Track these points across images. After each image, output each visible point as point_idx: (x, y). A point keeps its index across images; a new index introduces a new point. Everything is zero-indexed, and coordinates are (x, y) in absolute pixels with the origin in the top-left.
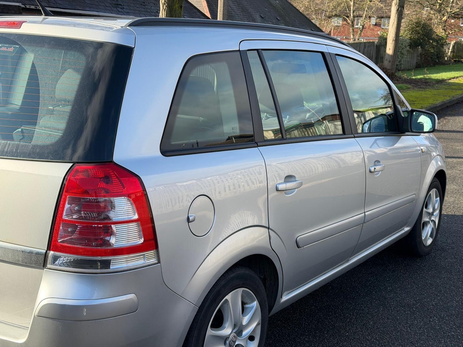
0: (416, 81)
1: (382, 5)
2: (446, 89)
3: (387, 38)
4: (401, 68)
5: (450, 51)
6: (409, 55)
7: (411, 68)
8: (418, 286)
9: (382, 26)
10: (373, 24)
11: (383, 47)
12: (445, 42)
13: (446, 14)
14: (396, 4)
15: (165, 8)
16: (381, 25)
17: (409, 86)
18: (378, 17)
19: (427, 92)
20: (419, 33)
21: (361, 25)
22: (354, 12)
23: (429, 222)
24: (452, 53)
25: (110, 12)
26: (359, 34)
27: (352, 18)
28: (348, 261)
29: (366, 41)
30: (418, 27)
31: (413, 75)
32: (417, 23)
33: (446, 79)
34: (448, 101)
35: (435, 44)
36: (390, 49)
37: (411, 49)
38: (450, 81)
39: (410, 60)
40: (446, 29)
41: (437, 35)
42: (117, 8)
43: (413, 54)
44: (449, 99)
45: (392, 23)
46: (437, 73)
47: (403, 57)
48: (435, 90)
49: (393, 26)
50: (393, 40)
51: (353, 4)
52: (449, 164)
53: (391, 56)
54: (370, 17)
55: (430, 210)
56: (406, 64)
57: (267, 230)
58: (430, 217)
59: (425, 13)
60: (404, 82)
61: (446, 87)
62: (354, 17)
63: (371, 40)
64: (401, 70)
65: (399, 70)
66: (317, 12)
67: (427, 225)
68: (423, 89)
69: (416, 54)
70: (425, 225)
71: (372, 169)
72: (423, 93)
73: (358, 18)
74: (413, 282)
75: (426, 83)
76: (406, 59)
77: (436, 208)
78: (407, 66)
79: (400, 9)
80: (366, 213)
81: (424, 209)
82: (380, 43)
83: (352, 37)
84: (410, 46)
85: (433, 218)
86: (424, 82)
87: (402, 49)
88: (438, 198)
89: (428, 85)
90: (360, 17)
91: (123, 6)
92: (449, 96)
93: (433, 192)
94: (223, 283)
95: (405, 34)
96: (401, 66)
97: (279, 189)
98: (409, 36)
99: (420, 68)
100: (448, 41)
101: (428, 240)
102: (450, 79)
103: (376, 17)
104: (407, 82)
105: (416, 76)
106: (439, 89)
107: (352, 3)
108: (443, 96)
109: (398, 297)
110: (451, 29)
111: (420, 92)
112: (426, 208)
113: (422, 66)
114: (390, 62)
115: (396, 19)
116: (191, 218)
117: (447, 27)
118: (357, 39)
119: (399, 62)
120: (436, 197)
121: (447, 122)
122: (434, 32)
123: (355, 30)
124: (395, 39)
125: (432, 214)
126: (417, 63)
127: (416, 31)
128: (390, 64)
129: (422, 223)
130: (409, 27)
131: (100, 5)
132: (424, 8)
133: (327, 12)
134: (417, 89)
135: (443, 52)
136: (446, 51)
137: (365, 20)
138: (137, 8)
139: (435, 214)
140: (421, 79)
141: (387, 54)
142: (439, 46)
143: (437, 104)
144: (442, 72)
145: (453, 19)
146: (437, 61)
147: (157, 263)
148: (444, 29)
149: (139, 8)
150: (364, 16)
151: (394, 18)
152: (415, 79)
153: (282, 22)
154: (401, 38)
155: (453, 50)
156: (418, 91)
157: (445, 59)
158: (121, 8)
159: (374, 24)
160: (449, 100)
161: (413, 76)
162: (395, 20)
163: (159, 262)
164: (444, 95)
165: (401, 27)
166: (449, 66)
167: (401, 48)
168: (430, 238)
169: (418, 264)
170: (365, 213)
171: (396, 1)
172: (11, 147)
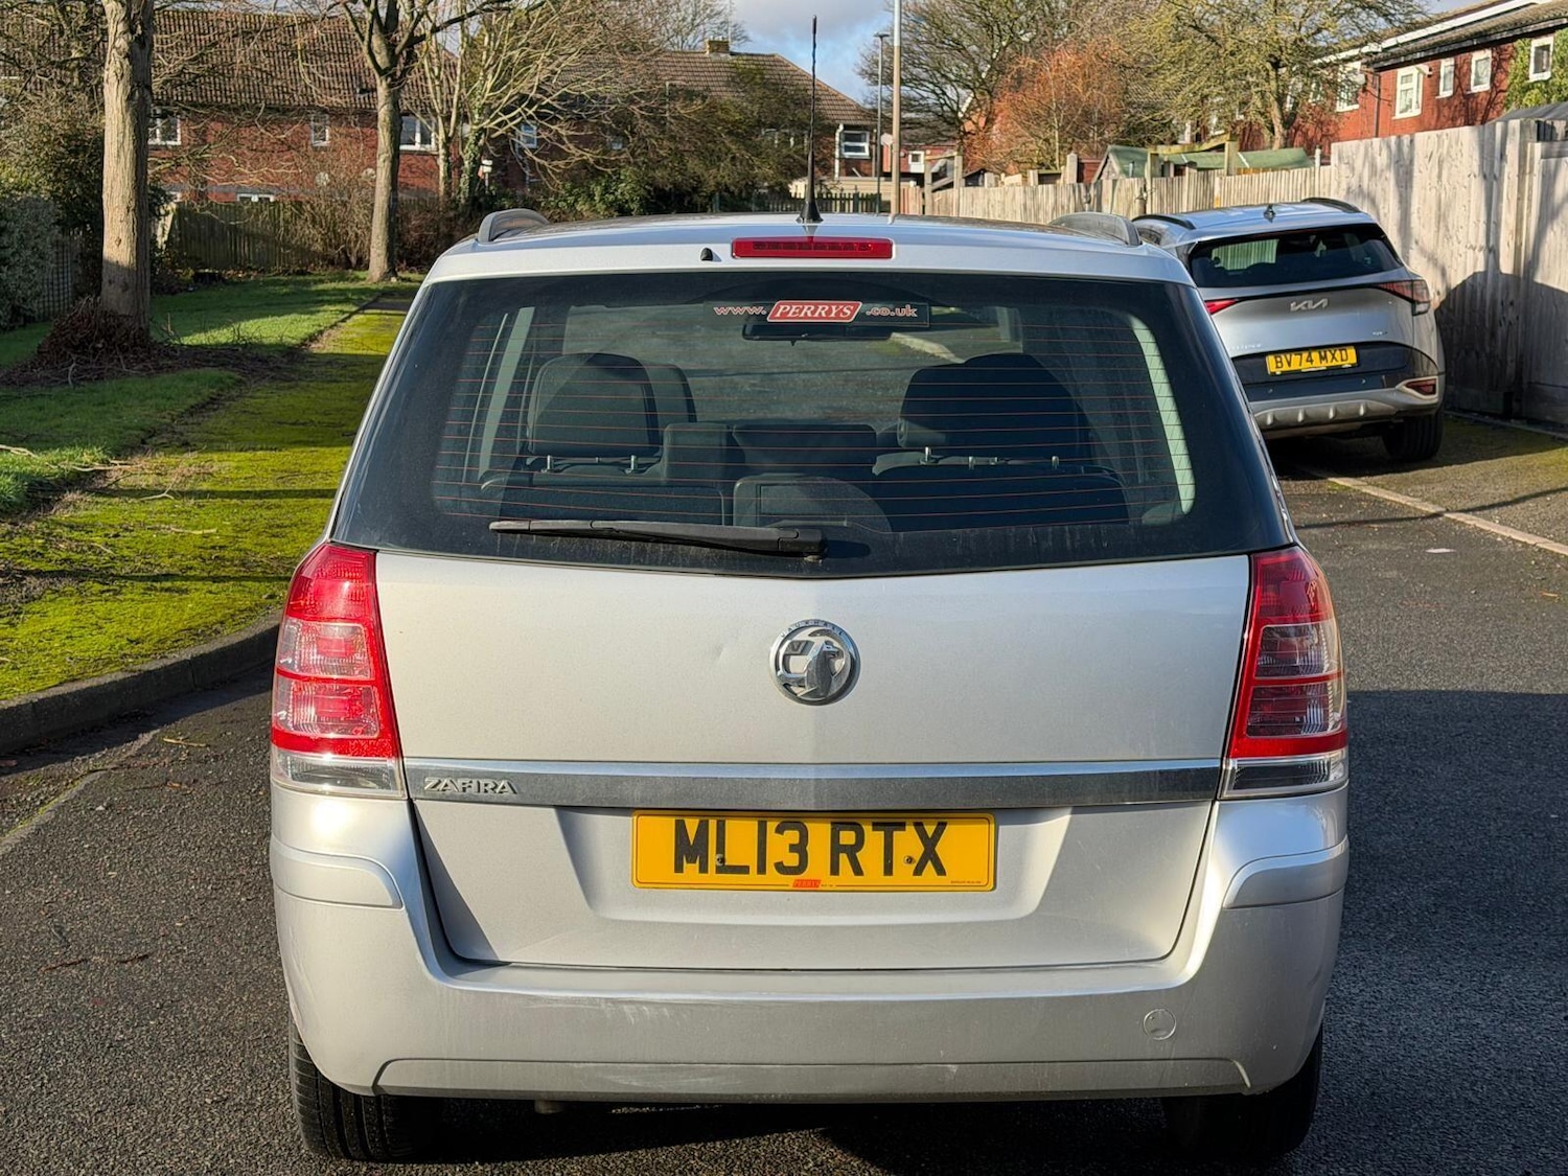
5: (165, 238)
14: (123, 75)
20: (81, 178)
32: (67, 138)
33: (298, 345)
36: (118, 243)
38: (315, 351)
45: (116, 145)
47: (43, 266)
50: (128, 208)
53: (128, 270)
56: (50, 292)
84: (62, 224)
95: (33, 178)
98: (48, 188)
102: (304, 344)
114: (126, 287)
115: (127, 131)
124: (133, 204)
127: (71, 167)
128: (127, 295)
130: (42, 155)
141: (107, 262)
151: (121, 126)
167: (36, 234)
171: (118, 65)
172: (1078, 537)
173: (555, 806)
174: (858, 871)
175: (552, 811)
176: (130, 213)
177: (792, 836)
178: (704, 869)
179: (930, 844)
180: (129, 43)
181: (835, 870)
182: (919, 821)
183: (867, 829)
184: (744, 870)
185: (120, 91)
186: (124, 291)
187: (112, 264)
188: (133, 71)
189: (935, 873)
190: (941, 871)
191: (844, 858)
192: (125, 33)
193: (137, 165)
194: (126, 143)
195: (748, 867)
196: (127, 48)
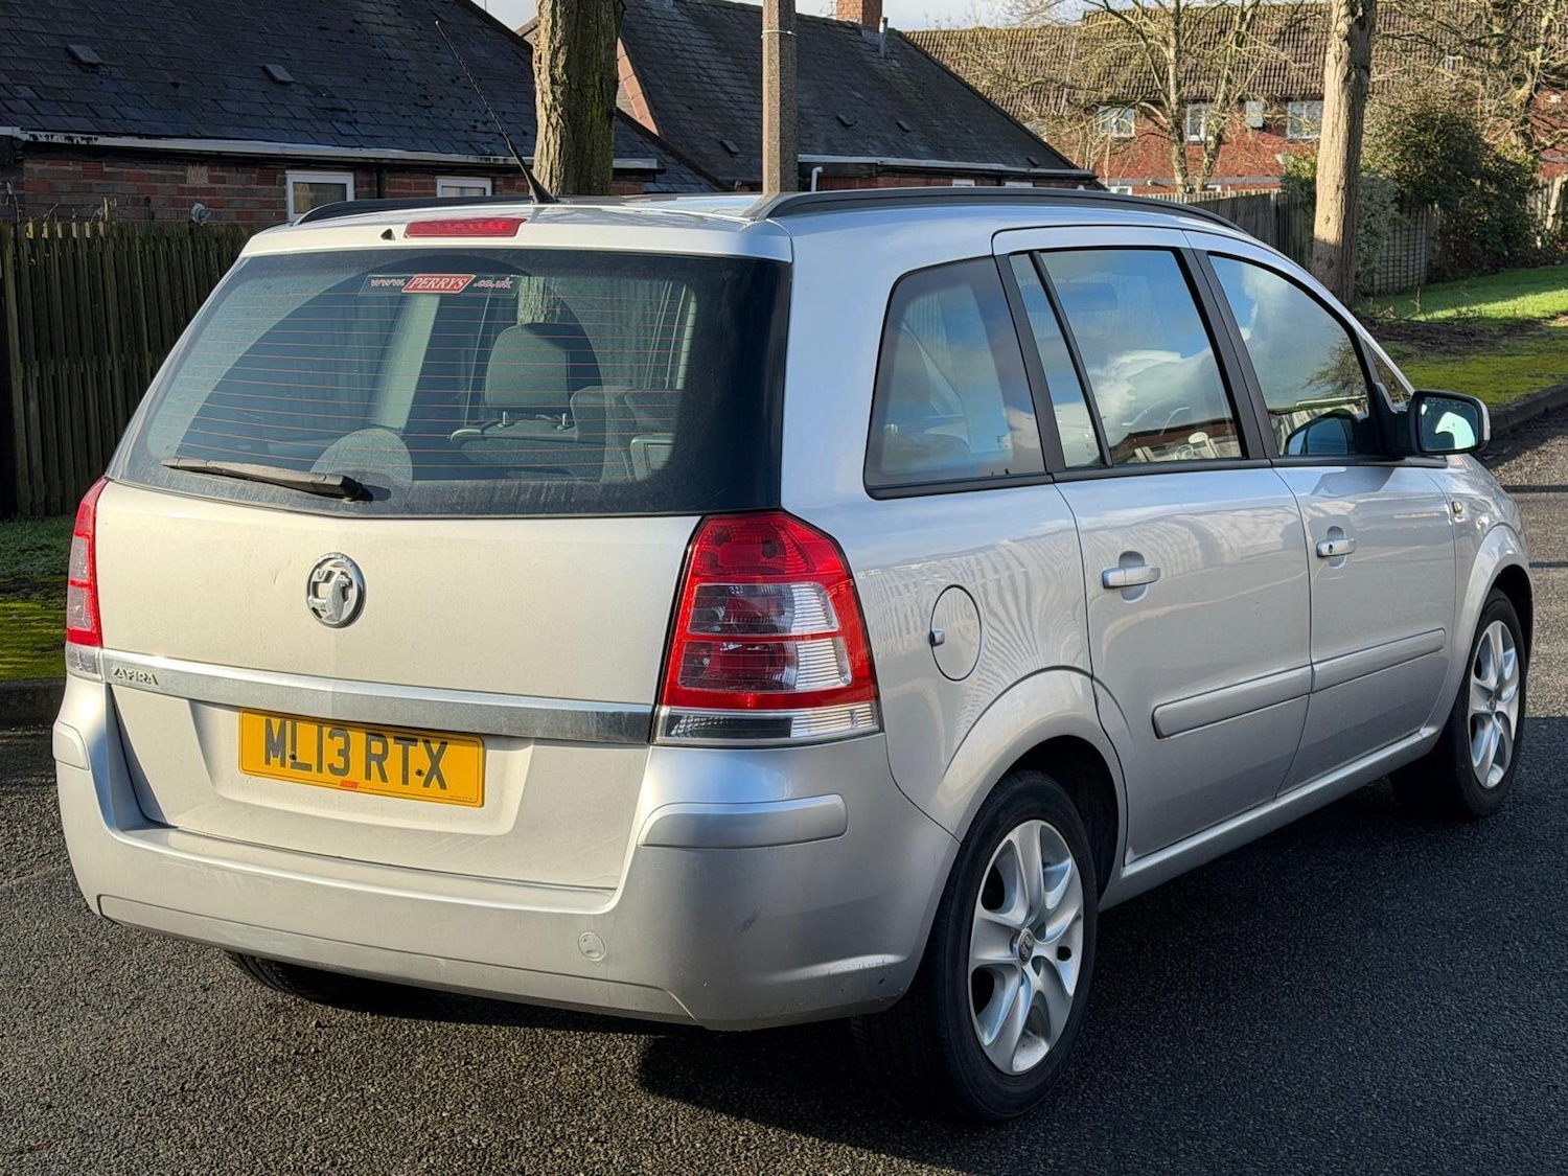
0: (1429, 331)
1: (1283, 56)
2: (1540, 352)
3: (1314, 180)
4: (1372, 285)
5: (1552, 212)
6: (1398, 235)
7: (1410, 284)
8: (1469, 883)
9: (1288, 132)
10: (1255, 126)
11: (1300, 212)
12: (1533, 180)
13: (1529, 76)
14: (1341, 57)
15: (557, 123)
16: (1285, 127)
17: (1409, 349)
18: (1272, 100)
19: (1474, 366)
20: (1428, 155)
21: (1209, 132)
22: (1178, 86)
23: (1489, 716)
24: (1560, 222)
25: (311, 140)
26: (1204, 166)
27: (1174, 107)
28: (1275, 798)
29: (1234, 194)
30: (1425, 130)
31: (1418, 310)
32: (1416, 117)
33: (1540, 318)
34: (1549, 394)
35: (1492, 190)
36: (1329, 219)
37: (1405, 215)
38: (1553, 324)
39: (1405, 253)
40: (1533, 133)
41: (1498, 158)
42: (334, 123)
43: (1413, 232)
44: (1550, 385)
45: (1331, 126)
46: (1505, 297)
47: (1376, 244)
48: (1502, 356)
49: (1333, 135)
50: (1338, 187)
51: (1176, 53)
52: (1553, 587)
53: (1335, 247)
54: (1241, 101)
55: (1491, 682)
56: (1391, 269)
57: (1089, 680)
58: (1491, 703)
59: (1448, 74)
60: (1386, 336)
61: (1541, 346)
62: (1182, 102)
63: (1252, 186)
64: (1373, 296)
65: (1366, 295)
66: (1038, 91)
67: (1483, 726)
68: (1458, 358)
69: (1424, 231)
70: (1479, 726)
71: (1324, 549)
72: (1457, 369)
73: (1197, 106)
74: (1454, 875)
75: (1466, 334)
76: (1388, 252)
77: (1507, 675)
78: (1394, 278)
79: (1353, 74)
80: (1315, 666)
81: (1473, 679)
82: (1290, 198)
83: (1179, 179)
84: (1401, 201)
85: (1500, 707)
86: (1460, 333)
87: (1373, 215)
88: (1513, 651)
89: (1476, 342)
90: (1204, 101)
91: (355, 116)
92: (1553, 376)
93: (1495, 630)
94: (1001, 800)
95: (1378, 159)
96: (1373, 280)
97: (1111, 583)
98: (1395, 167)
99: (1443, 282)
100: (1541, 178)
101: (1491, 774)
102: (1553, 318)
103: (1263, 100)
104: (1399, 334)
105: (1431, 312)
106: (1515, 352)
107: (1170, 54)
108: (1530, 376)
109: (1414, 908)
110: (1549, 132)
111: (1449, 367)
112: (1479, 674)
113: (1449, 274)
114: (1331, 264)
115: (1342, 112)
116: (937, 637)
117: (1533, 125)
118: (1197, 188)
119: (1363, 265)
120: (1506, 648)
121: (1548, 463)
122: (1487, 146)
123: (1187, 154)
124: (1343, 182)
125: (1494, 695)
126: (1429, 263)
127: (1420, 145)
128: (1332, 271)
129: (1470, 716)
130: (1390, 134)
131: (273, 116)
132: (1440, 59)
133: (1080, 92)
134: (1436, 359)
135: (1526, 217)
136: (1536, 215)
137: (1224, 115)
138: (404, 116)
139: (1505, 695)
140: (1447, 322)
141: (1317, 240)
142: (1508, 196)
143: (1508, 405)
144: (1523, 293)
145: (1555, 92)
146: (1506, 253)
147: (879, 732)
148: (1524, 134)
149: (409, 116)
150: (1221, 96)
151: (1337, 107)
152: (1428, 322)
153: (920, 140)
154: (1364, 174)
155: (1560, 209)
156: (1439, 363)
157: (1535, 242)
158: (350, 123)
159: (1260, 125)
160: (1553, 387)
161: (1420, 313)
162: (1339, 114)
163: (882, 729)
164: (1533, 373)
165: (1364, 135)
166: (1552, 270)
167: (1370, 214)
168: (1494, 765)
169: (1465, 837)
170: (1311, 664)
171: (1338, 49)
172: (553, 492)
173: (189, 699)
174: (384, 778)
175: (187, 701)
176: (1340, 191)
177: (339, 742)
178: (283, 764)
179: (435, 759)
180: (1349, 26)
181: (368, 776)
182: (428, 739)
183: (390, 741)
184: (308, 767)
185: (1338, 73)
186: (1329, 268)
187: (1321, 242)
188: (1351, 53)
189: (439, 787)
190: (443, 786)
191: (374, 764)
192: (1346, 16)
193: (1349, 143)
194: (1341, 122)
195: (311, 765)
196: (1347, 31)
